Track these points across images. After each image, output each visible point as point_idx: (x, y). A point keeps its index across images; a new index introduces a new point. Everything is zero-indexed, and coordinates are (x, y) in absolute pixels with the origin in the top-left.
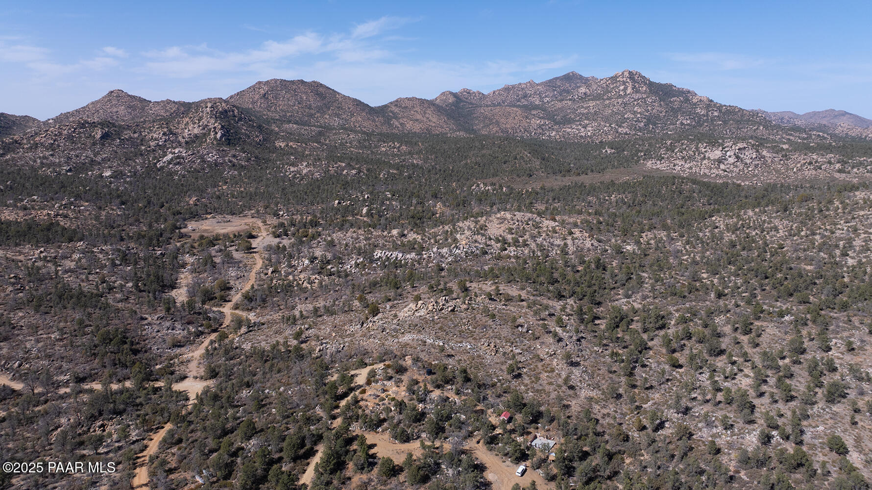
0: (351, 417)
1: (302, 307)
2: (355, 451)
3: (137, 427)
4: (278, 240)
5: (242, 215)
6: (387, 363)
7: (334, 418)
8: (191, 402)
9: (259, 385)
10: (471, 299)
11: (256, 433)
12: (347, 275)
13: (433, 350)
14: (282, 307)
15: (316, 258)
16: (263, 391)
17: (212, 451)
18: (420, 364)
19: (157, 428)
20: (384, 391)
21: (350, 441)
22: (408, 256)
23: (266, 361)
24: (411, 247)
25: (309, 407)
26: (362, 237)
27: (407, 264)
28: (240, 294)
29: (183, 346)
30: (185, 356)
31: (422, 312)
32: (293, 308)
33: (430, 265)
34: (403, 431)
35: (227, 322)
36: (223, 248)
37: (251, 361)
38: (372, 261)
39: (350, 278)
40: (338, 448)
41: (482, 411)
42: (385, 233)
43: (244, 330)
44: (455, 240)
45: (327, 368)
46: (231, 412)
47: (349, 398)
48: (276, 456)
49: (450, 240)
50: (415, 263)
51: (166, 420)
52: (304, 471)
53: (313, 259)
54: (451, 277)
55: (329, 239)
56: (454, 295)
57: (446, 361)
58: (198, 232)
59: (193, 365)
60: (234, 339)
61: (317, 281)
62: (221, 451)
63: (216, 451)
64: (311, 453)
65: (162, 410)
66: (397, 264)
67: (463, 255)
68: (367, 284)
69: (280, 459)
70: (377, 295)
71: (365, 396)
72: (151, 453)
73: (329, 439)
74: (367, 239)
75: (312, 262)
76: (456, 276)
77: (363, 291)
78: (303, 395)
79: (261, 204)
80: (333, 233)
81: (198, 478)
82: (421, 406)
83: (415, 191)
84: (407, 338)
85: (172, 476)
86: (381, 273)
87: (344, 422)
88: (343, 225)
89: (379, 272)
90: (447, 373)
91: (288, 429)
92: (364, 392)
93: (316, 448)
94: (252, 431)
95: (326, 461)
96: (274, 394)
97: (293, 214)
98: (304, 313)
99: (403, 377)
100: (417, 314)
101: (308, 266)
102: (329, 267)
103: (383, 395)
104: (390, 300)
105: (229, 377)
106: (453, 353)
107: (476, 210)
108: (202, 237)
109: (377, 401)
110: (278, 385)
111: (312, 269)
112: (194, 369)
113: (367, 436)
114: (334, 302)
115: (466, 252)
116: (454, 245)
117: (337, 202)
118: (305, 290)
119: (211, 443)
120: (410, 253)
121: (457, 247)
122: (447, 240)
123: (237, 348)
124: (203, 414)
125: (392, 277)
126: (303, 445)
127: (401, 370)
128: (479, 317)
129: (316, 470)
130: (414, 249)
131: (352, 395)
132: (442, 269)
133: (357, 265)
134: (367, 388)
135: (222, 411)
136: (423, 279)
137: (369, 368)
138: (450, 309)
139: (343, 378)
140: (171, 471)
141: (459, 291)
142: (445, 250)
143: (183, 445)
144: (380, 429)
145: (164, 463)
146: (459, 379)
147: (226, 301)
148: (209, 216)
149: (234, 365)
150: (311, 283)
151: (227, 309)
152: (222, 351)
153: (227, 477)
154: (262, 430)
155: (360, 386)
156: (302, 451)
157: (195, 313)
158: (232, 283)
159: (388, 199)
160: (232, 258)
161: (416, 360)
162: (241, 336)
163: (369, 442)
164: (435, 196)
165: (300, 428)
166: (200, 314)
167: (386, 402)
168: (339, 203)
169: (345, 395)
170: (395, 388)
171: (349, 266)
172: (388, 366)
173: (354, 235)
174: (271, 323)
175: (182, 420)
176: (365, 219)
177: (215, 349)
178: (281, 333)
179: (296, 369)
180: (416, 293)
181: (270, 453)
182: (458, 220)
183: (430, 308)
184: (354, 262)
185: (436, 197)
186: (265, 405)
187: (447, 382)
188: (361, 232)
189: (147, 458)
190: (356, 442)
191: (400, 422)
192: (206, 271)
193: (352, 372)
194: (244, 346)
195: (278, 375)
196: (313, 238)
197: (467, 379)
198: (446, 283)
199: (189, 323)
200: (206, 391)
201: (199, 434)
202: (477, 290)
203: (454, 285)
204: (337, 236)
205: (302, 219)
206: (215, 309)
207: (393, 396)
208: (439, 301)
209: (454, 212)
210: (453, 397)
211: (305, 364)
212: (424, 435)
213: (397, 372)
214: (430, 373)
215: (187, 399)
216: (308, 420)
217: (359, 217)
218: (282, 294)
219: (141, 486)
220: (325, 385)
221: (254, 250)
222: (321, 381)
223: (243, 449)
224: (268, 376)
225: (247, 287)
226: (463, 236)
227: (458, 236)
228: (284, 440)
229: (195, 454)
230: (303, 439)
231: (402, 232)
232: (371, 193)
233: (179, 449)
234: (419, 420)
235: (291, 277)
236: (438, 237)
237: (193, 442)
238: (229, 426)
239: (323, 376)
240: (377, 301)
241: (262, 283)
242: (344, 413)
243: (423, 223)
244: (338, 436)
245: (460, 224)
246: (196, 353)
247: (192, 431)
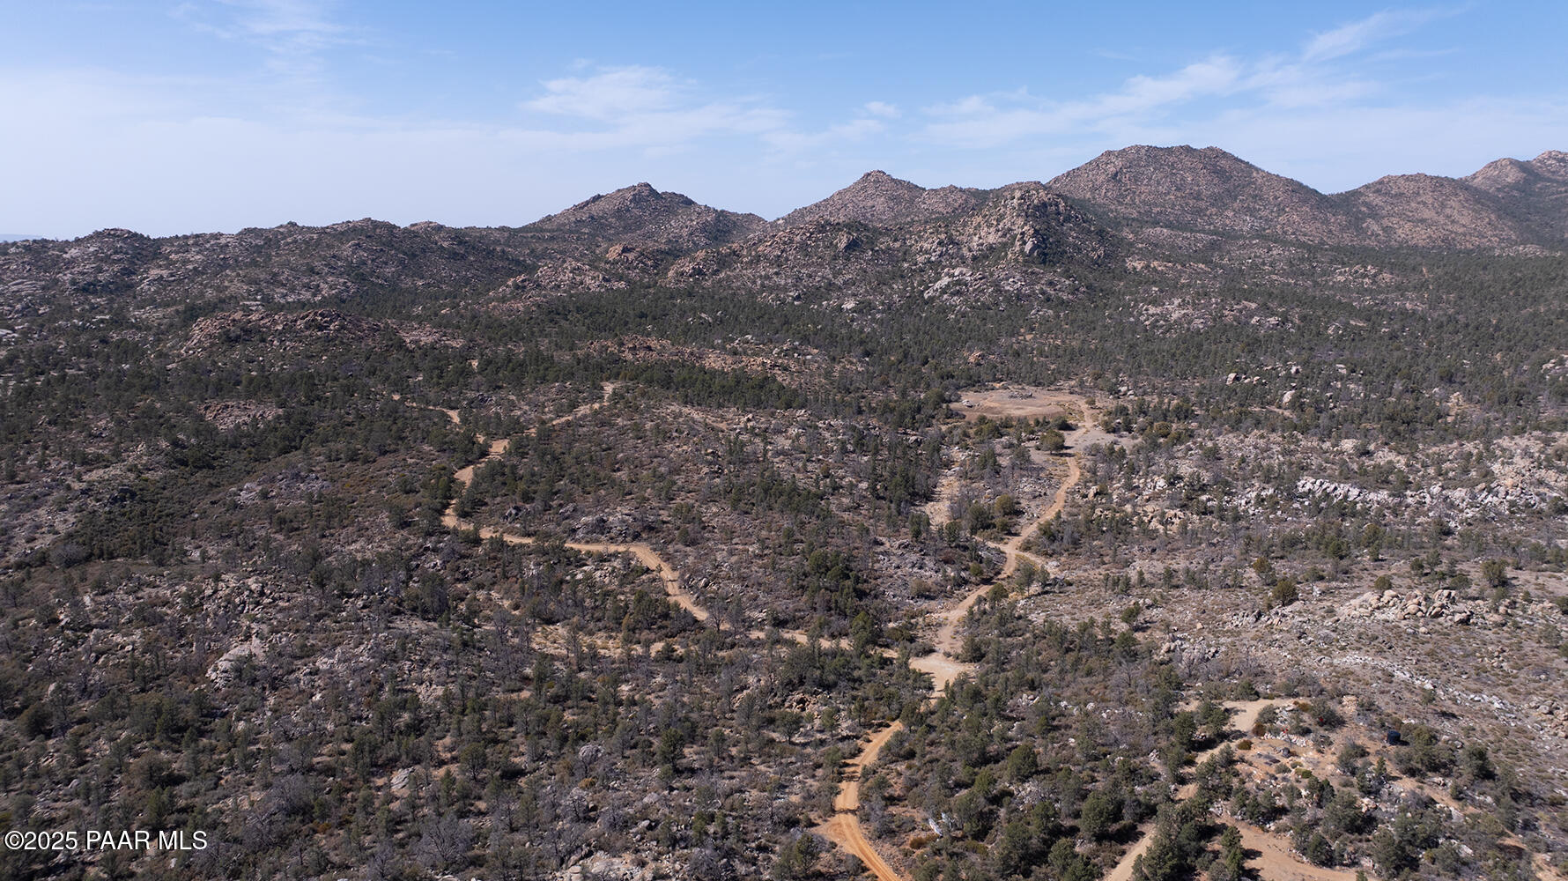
0: (1215, 789)
1: (1143, 566)
2: (1216, 854)
3: (850, 716)
4: (1112, 437)
5: (1052, 387)
6: (1301, 700)
7: (1182, 781)
8: (936, 694)
9: (1050, 689)
10: (1513, 604)
11: (1038, 773)
12: (1237, 518)
13: (1407, 695)
14: (1106, 559)
15: (1180, 478)
16: (1057, 703)
17: (960, 785)
18: (1374, 717)
19: (880, 725)
20: (1290, 754)
21: (1209, 832)
22: (1372, 496)
23: (1068, 650)
24: (1382, 478)
25: (1136, 751)
26: (1276, 448)
27: (1367, 511)
28: (1035, 525)
29: (933, 598)
30: (936, 615)
31: (1392, 614)
32: (1127, 564)
33: (1421, 519)
34: (1321, 843)
35: (1008, 569)
36: (1015, 442)
37: (1042, 644)
38: (1292, 497)
39: (1243, 523)
40: (1183, 839)
41: (1519, 852)
42: (1327, 445)
43: (1035, 588)
44: (1488, 475)
45: (1179, 687)
46: (998, 725)
47: (1216, 751)
48: (1068, 823)
49: (1477, 472)
50: (1386, 512)
51: (894, 714)
52: (1114, 864)
53: (1173, 480)
54: (1469, 552)
55: (1210, 444)
56: (1473, 590)
57: (1435, 724)
58: (977, 411)
59: (945, 633)
60: (1017, 601)
61: (1176, 521)
62: (974, 789)
63: (967, 786)
64: (1131, 835)
65: (891, 696)
66: (1345, 510)
67: (1504, 509)
68: (1277, 541)
69: (1073, 831)
70: (1295, 564)
71: (1249, 755)
72: (866, 763)
73: (1167, 817)
74: (1285, 452)
75: (1172, 484)
76: (1481, 550)
77: (1267, 553)
78: (1128, 725)
79: (1089, 370)
80: (1219, 434)
81: (932, 824)
82: (1366, 803)
83: (1402, 366)
84: (1352, 660)
85: (893, 810)
86: (1308, 523)
87: (1200, 794)
88: (1239, 421)
89: (1304, 520)
90: (1435, 749)
91: (1094, 780)
92: (1247, 746)
93: (1141, 828)
94: (1031, 769)
95: (1158, 857)
96: (1075, 711)
97: (1145, 393)
98: (1147, 576)
99: (1333, 736)
100: (1379, 616)
101: (1163, 491)
102: (1204, 498)
103: (1287, 762)
104: (1321, 578)
105: (1001, 665)
106: (1455, 710)
107: (1549, 414)
108: (982, 420)
109: (1272, 769)
110: (1084, 696)
111: (1171, 498)
112: (948, 639)
113: (1243, 832)
114: (1207, 564)
115: (1512, 504)
116: (1483, 485)
117: (1232, 376)
118: (1152, 535)
119: (960, 771)
120: (1376, 489)
121: (1490, 491)
122: (1466, 471)
123: (1020, 618)
124: (951, 719)
125: (1332, 533)
126: (1117, 816)
127: (1332, 721)
128: (1529, 645)
129: (1137, 867)
130: (1388, 482)
131: (1222, 746)
132: (1449, 533)
133: (1260, 501)
134: (1255, 740)
135: (985, 721)
136: (1401, 547)
137: (1262, 704)
138: (1457, 617)
139: (1209, 711)
140: (892, 800)
141: (1485, 582)
142: (1458, 494)
143: (916, 762)
144: (1272, 826)
145: (883, 784)
146: (1466, 769)
147: (1010, 533)
148: (997, 385)
149: (1013, 647)
150: (1166, 522)
151: (1011, 548)
152: (994, 619)
153: (980, 835)
154: (1047, 771)
155: (1240, 734)
156: (1115, 827)
157: (958, 546)
158: (1024, 503)
159: (1341, 378)
160: (1028, 461)
161: (1367, 708)
162: (1029, 598)
163: (1246, 844)
164: (1449, 379)
165: (1116, 784)
166: (966, 548)
167: (1291, 775)
168: (1236, 379)
169: (1207, 744)
170: (1312, 754)
171: (1245, 500)
172: (1304, 708)
173: (1261, 442)
174: (1084, 585)
175: (918, 720)
176: (1287, 413)
177: (984, 612)
178: (1099, 606)
179: (1120, 675)
180: (1381, 573)
181: (1056, 814)
182: (1500, 434)
183: (1412, 607)
184: (1254, 495)
185: (1451, 381)
186: (1057, 728)
187: (1435, 768)
188: (1275, 437)
189: (859, 770)
190: (1219, 838)
191: (1316, 822)
192: (982, 478)
193: (1228, 704)
194: (1032, 617)
195: (1086, 680)
196: (1179, 439)
197: (1485, 774)
198: (1453, 563)
199: (946, 562)
200: (962, 681)
201: (942, 750)
202: (1531, 589)
203: (1474, 570)
204: (1226, 440)
205: (1161, 402)
206: (991, 544)
207: (1307, 767)
208: (1435, 596)
209: (1491, 415)
210: (1444, 800)
211: (1139, 670)
212: (1367, 863)
213: (1322, 723)
214: (1395, 739)
215: (931, 688)
216: (1133, 774)
217: (1273, 408)
218: (1109, 536)
219: (846, 811)
220: (1172, 716)
221: (1068, 451)
222: (1164, 710)
223: (1011, 794)
224: (1069, 677)
225: (1050, 515)
226: (1508, 468)
227: (1496, 467)
228: (1084, 797)
229: (933, 784)
230: (1120, 805)
231: (1364, 446)
232: (1305, 364)
233: (909, 767)
234: (1360, 831)
235: (1128, 508)
236: (1447, 465)
237: (931, 762)
238: (993, 749)
239: (1170, 700)
240: (1294, 577)
241: (1075, 510)
242: (1202, 777)
243: (1414, 431)
244: (1185, 816)
245: (1505, 442)
246: (953, 614)
247: (932, 744)
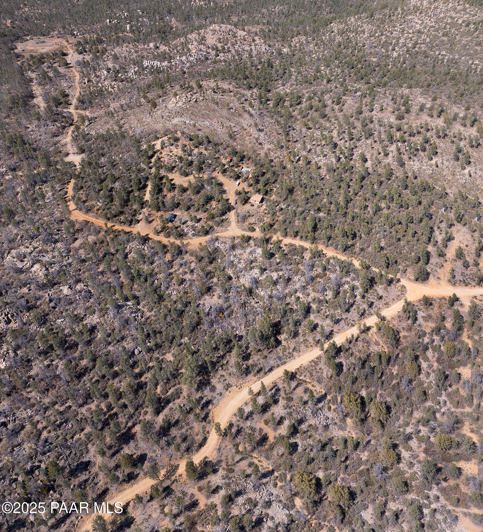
0: (159, 167)
1: (114, 106)
2: (165, 183)
3: (57, 183)
4: (81, 56)
5: (50, 36)
6: (169, 136)
7: (151, 168)
8: (78, 167)
9: (108, 154)
10: (204, 93)
11: (117, 179)
12: (132, 81)
13: (190, 127)
14: (102, 106)
15: (110, 69)
16: (112, 158)
17: (100, 190)
18: (185, 135)
19: (68, 182)
20: (171, 152)
21: (161, 178)
22: (163, 64)
23: (107, 140)
24: (163, 57)
25: (137, 164)
26: (133, 51)
27: (164, 69)
28: (75, 99)
29: (58, 136)
30: (62, 142)
31: (180, 104)
32: (109, 106)
33: (177, 70)
34: (185, 171)
35: (76, 118)
36: (50, 65)
37: (98, 141)
38: (143, 69)
39: (134, 82)
40: (157, 182)
41: (218, 158)
42: (146, 46)
43: (87, 123)
44: (189, 50)
45: (139, 142)
46: (100, 170)
47: (155, 157)
48: (130, 189)
50: (169, 69)
51: (70, 178)
52: (145, 195)
53: (108, 70)
54: (191, 78)
55: (113, 53)
56: (195, 91)
57: (198, 133)
58: (27, 52)
59: (69, 146)
60: (84, 129)
61: (115, 86)
62: (104, 190)
63: (102, 190)
64: (145, 186)
65: (66, 173)
66: (159, 71)
67: (195, 61)
68: (145, 87)
69: (132, 191)
70: (152, 93)
71: (163, 155)
72: (71, 195)
73: (152, 179)
74: (136, 52)
75: (109, 72)
76: (194, 77)
77: (144, 91)
78: (132, 158)
79: (59, 25)
80: (114, 48)
81: (98, 204)
82: (190, 158)
83: (156, 8)
84: (176, 121)
85: (86, 204)
86: (151, 78)
87: (156, 170)
88: (118, 41)
89: (149, 77)
90: (199, 139)
91: (131, 176)
92: (161, 153)
93: (147, 183)
94: (115, 179)
95: (154, 189)
96: (117, 159)
97: (84, 34)
98: (116, 109)
99: (178, 144)
100: (178, 105)
101: (107, 76)
102: (120, 75)
103: (171, 154)
104: (160, 97)
105: (91, 151)
106: (201, 128)
107: (197, 23)
108: (32, 56)
109: (169, 157)
110: (118, 153)
111: (111, 77)
112: (71, 148)
113: (169, 175)
114: (130, 100)
115: (196, 59)
116: (188, 54)
117: (108, 20)
118: (110, 93)
119: (98, 187)
120: (164, 61)
121: (190, 55)
122: (184, 50)
123: (88, 134)
124: (87, 173)
125: (158, 80)
126: (140, 183)
127: (177, 140)
128: (210, 104)
129: (150, 193)
130: (166, 58)
131: (156, 155)
132: (185, 73)
133: (136, 72)
134: (162, 151)
135: (96, 170)
136: (175, 81)
137: (160, 140)
138: (194, 100)
139: (149, 146)
140: (84, 202)
141: (197, 87)
142: (184, 58)
143: (84, 189)
144: (174, 171)
145: (79, 199)
146: (206, 142)
147: (69, 105)
148: (28, 38)
149: (91, 144)
150: (113, 88)
151: (72, 109)
152: (81, 137)
153: (112, 201)
154: (119, 178)
155: (159, 151)
156: (141, 186)
157: (55, 114)
158: (67, 91)
159: (140, 17)
160: (59, 73)
161: (183, 133)
162: (87, 126)
163: (170, 178)
164: (169, 12)
165: (137, 175)
166: (58, 114)
167: (173, 157)
168: (110, 22)
169: (152, 156)
170: (176, 150)
171: (131, 74)
172: (170, 138)
173: (127, 48)
174: (100, 117)
175: (78, 177)
176: (130, 35)
177: (77, 136)
178: (108, 123)
179: (123, 144)
180: (174, 91)
181: (127, 188)
182: (188, 34)
183: (184, 100)
184: (133, 71)
185: (171, 13)
186: (115, 165)
187: (200, 144)
188: (131, 46)
189: (70, 197)
190: (164, 179)
191: (182, 167)
192: (47, 84)
193: (153, 143)
194: (91, 133)
195: (115, 148)
196: (103, 53)
197: (209, 142)
198: (189, 83)
199: (55, 121)
200: (83, 160)
201: (89, 183)
202: (206, 87)
203: (193, 84)
204: (117, 50)
205: (91, 37)
206: (65, 110)
207: (176, 154)
208: (188, 95)
209: (184, 26)
210: (205, 152)
211: (127, 140)
212: (194, 172)
213: (175, 141)
214: (191, 140)
215: (75, 166)
216: (139, 171)
217: (125, 33)
218: (99, 97)
219: (74, 210)
220: (141, 151)
221: (70, 65)
222: (139, 151)
223: (113, 188)
224: (111, 149)
225: (77, 94)
226: (193, 46)
227: (190, 46)
228: (131, 181)
229: (92, 193)
230: (140, 180)
231: (156, 44)
232: (128, 11)
233: (84, 191)
234: (191, 165)
235: (100, 84)
236: (178, 48)
237: (88, 187)
238: (102, 177)
239: (139, 147)
240: (154, 98)
241: (84, 90)
242: (155, 165)
243: (167, 36)
244: (155, 177)
245: (189, 36)
246: (67, 139)
247: (86, 182)
